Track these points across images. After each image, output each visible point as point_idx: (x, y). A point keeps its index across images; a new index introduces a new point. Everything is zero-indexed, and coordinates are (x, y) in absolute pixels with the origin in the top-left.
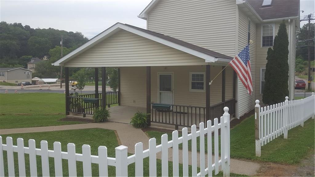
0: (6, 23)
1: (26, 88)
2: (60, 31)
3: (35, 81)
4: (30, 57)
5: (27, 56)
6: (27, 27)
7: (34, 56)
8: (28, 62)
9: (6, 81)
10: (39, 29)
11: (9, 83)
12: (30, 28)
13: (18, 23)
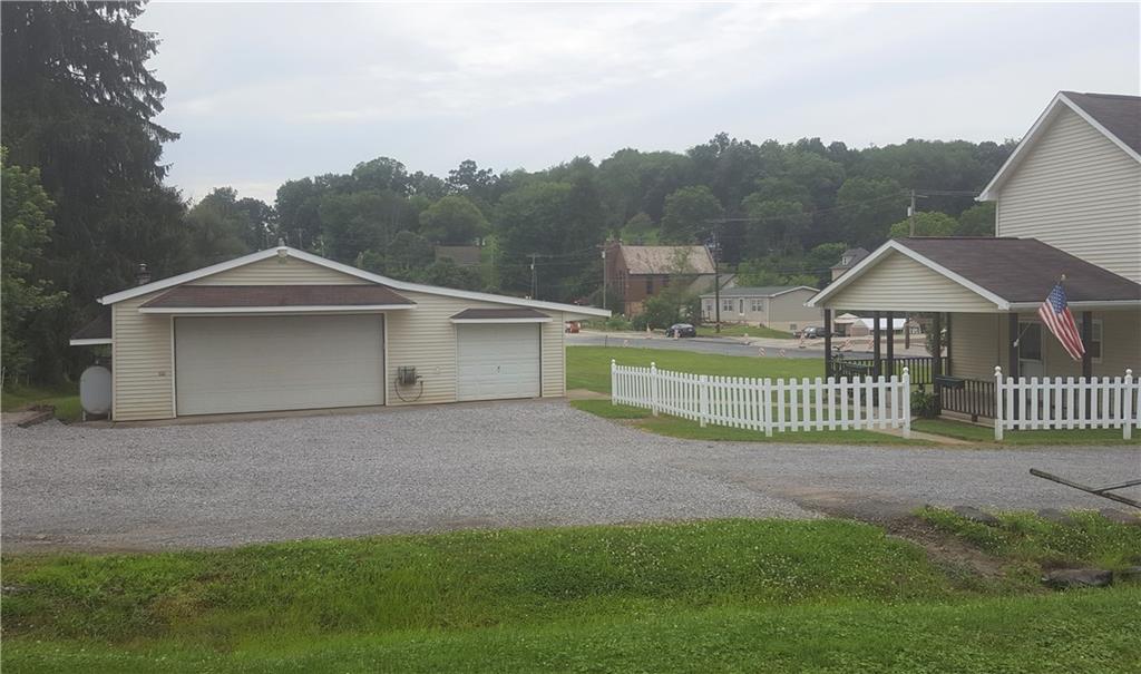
0: (776, 143)
1: (815, 345)
2: (947, 145)
3: (845, 324)
4: (841, 246)
5: (833, 243)
6: (838, 148)
7: (853, 245)
8: (834, 265)
9: (767, 324)
10: (876, 150)
11: (773, 331)
12: (845, 148)
13: (810, 138)
